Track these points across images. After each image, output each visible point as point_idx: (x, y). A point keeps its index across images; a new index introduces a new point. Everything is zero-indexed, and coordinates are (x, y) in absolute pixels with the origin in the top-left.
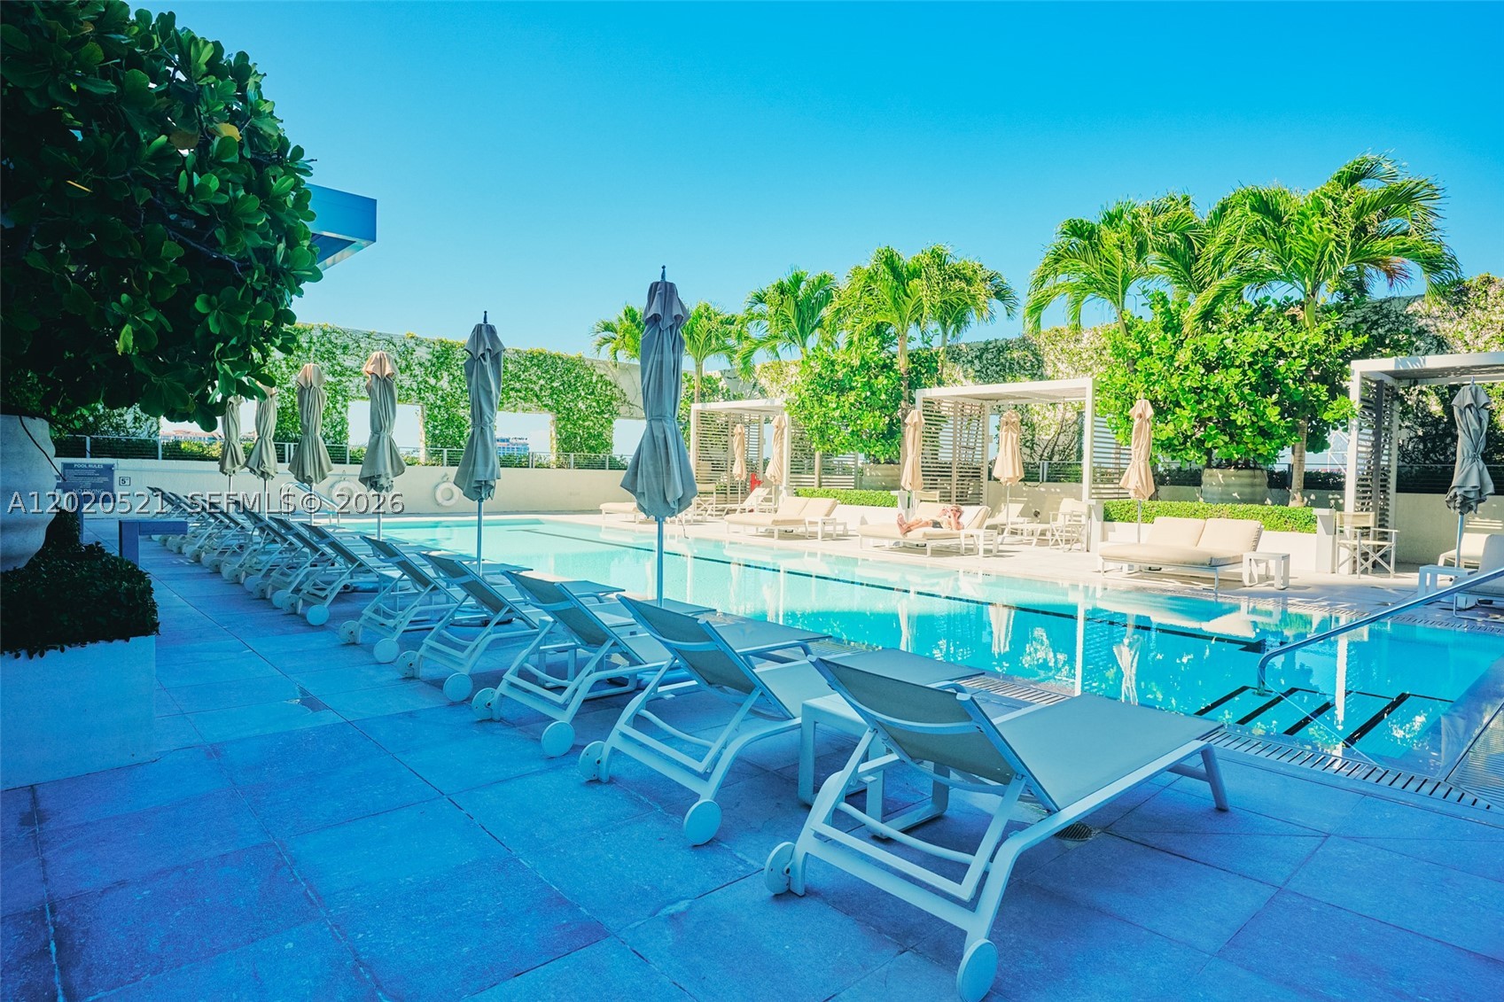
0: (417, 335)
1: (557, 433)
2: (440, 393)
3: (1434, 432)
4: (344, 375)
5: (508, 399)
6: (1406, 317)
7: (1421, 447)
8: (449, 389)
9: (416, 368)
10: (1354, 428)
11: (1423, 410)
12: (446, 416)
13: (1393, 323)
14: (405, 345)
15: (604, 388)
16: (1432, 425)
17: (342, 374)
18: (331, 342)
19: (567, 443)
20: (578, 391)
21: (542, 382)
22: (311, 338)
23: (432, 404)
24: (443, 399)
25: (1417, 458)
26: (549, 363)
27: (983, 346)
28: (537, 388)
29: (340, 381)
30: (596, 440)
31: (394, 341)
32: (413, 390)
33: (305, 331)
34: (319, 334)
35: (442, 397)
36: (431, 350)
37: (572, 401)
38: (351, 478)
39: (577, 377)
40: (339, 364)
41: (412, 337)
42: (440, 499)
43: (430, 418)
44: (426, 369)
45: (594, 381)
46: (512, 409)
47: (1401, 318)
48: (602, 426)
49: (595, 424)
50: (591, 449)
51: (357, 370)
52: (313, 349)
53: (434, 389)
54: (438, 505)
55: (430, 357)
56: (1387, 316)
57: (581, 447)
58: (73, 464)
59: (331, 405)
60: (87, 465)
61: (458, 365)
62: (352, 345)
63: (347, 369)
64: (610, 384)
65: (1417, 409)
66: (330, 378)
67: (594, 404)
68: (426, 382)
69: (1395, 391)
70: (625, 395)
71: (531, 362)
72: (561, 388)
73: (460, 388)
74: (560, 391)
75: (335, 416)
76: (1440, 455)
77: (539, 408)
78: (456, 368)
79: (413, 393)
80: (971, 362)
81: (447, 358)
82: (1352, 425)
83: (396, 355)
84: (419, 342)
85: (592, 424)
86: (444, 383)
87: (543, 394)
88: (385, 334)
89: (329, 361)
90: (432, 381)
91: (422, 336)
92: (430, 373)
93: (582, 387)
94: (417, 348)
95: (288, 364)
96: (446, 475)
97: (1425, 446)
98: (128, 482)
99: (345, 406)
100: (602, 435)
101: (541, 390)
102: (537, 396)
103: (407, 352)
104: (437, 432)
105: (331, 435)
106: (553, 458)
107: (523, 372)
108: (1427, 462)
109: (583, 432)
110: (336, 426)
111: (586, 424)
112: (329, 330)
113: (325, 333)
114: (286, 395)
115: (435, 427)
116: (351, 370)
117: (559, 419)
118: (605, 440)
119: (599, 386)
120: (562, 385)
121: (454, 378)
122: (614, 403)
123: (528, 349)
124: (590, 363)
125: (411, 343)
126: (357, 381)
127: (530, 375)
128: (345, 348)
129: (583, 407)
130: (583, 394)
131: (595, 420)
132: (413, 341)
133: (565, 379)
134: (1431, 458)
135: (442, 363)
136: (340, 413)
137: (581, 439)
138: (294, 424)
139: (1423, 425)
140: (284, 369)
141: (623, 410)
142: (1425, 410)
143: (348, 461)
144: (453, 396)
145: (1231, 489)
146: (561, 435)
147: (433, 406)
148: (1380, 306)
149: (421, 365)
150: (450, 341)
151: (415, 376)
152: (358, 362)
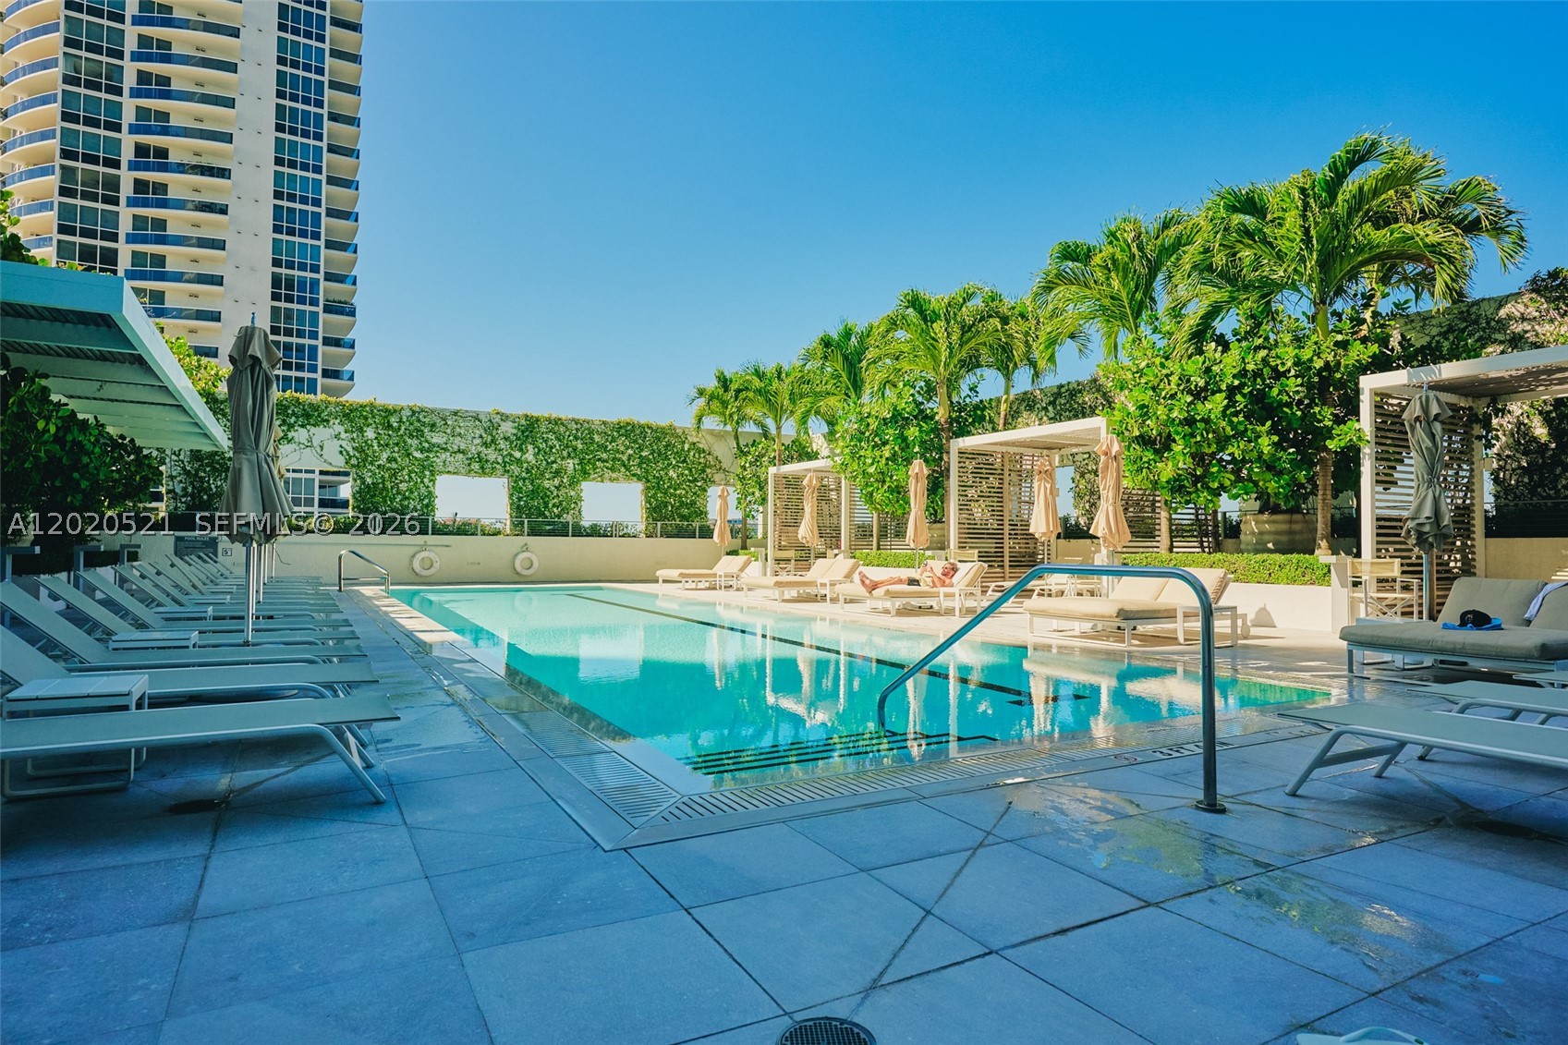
0: (503, 411)
1: (646, 502)
2: (525, 465)
3: (1540, 461)
4: (431, 451)
5: (595, 469)
6: (1498, 322)
7: (1526, 480)
8: (534, 462)
9: (502, 442)
10: (1367, 457)
11: (1525, 434)
12: (530, 487)
13: (1484, 330)
14: (490, 421)
15: (697, 455)
16: (1537, 452)
17: (429, 450)
18: (419, 421)
19: (656, 511)
20: (669, 459)
21: (630, 451)
22: (401, 418)
23: (517, 477)
24: (528, 471)
25: (1523, 494)
26: (638, 432)
27: (1055, 390)
28: (625, 458)
29: (428, 457)
30: (688, 509)
31: (480, 417)
32: (498, 463)
33: (395, 411)
34: (408, 414)
35: (527, 469)
36: (516, 424)
37: (662, 469)
38: (433, 548)
39: (667, 446)
40: (427, 441)
41: (498, 413)
42: (519, 568)
43: (515, 490)
44: (511, 442)
45: (686, 449)
46: (599, 479)
47: (1493, 323)
48: (695, 494)
49: (687, 492)
50: (683, 518)
51: (444, 446)
52: (403, 428)
53: (519, 461)
54: (518, 573)
55: (515, 431)
56: (1476, 322)
57: (672, 516)
58: (184, 537)
59: (419, 480)
60: (196, 538)
61: (543, 438)
62: (439, 423)
63: (434, 445)
64: (704, 451)
65: (1518, 433)
66: (418, 455)
67: (687, 472)
68: (511, 455)
69: (1474, 412)
70: (720, 462)
71: (618, 432)
72: (651, 457)
73: (546, 460)
74: (649, 460)
75: (423, 490)
76: (1550, 489)
77: (627, 478)
78: (541, 441)
79: (498, 466)
80: (1045, 409)
81: (531, 432)
82: (1365, 454)
83: (482, 431)
84: (504, 417)
85: (684, 492)
86: (530, 456)
87: (631, 463)
88: (473, 412)
89: (418, 438)
90: (517, 454)
91: (507, 412)
92: (516, 446)
93: (673, 455)
94: (502, 424)
95: (379, 443)
96: (526, 544)
97: (1531, 479)
98: (229, 553)
99: (432, 480)
100: (695, 504)
101: (629, 459)
102: (624, 466)
103: (492, 427)
104: (522, 503)
105: (419, 507)
106: (642, 527)
107: (610, 443)
108: (1534, 498)
109: (675, 500)
110: (423, 500)
111: (678, 492)
112: (418, 410)
113: (414, 412)
114: (377, 471)
115: (520, 499)
116: (438, 446)
117: (648, 488)
118: (699, 508)
119: (692, 454)
120: (652, 453)
121: (539, 451)
122: (708, 470)
123: (615, 420)
124: (682, 431)
125: (497, 419)
126: (444, 456)
127: (617, 445)
128: (433, 425)
129: (675, 476)
130: (674, 463)
131: (687, 488)
132: (499, 416)
133: (655, 447)
134: (1539, 494)
135: (527, 436)
136: (428, 487)
137: (672, 507)
138: (384, 498)
139: (1525, 453)
140: (376, 448)
141: (717, 477)
142: (1527, 434)
143: (430, 532)
144: (538, 468)
145: (1266, 537)
146: (651, 505)
147: (518, 479)
148: (1468, 311)
149: (506, 439)
150: (535, 414)
151: (500, 450)
152: (445, 439)
